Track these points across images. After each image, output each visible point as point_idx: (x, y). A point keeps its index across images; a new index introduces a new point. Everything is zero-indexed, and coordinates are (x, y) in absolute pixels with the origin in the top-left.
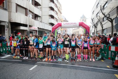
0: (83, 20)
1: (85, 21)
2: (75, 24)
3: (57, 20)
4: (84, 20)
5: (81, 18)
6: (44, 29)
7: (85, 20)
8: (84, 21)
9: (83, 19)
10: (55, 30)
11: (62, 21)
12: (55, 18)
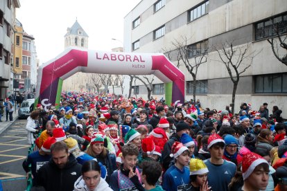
0: (76, 39)
1: (82, 45)
2: (140, 63)
4: (80, 38)
5: (70, 31)
7: (83, 40)
8: (79, 42)
9: (74, 36)
10: (58, 78)
11: (18, 38)
12: (5, 21)
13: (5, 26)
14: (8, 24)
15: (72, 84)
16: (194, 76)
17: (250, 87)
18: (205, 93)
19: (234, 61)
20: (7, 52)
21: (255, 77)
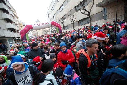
3: (16, 25)
5: (36, 22)
6: (4, 37)
10: (25, 34)
11: (21, 26)
12: (13, 22)
13: (14, 24)
14: (15, 23)
15: (31, 35)
16: (63, 25)
17: (77, 24)
18: (68, 29)
19: (72, 18)
20: (18, 30)
21: (78, 21)
